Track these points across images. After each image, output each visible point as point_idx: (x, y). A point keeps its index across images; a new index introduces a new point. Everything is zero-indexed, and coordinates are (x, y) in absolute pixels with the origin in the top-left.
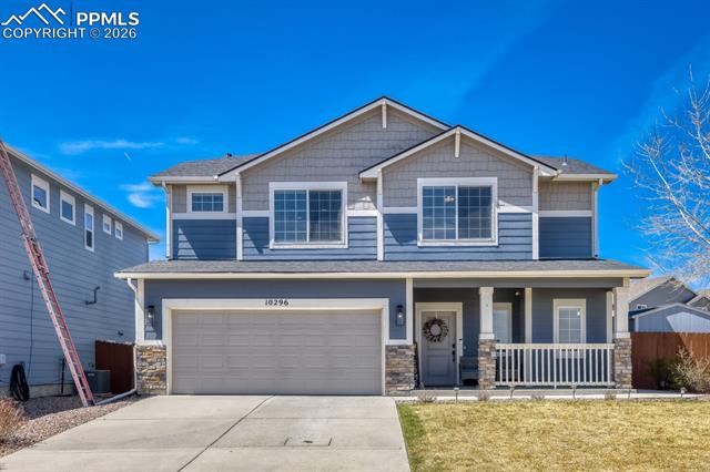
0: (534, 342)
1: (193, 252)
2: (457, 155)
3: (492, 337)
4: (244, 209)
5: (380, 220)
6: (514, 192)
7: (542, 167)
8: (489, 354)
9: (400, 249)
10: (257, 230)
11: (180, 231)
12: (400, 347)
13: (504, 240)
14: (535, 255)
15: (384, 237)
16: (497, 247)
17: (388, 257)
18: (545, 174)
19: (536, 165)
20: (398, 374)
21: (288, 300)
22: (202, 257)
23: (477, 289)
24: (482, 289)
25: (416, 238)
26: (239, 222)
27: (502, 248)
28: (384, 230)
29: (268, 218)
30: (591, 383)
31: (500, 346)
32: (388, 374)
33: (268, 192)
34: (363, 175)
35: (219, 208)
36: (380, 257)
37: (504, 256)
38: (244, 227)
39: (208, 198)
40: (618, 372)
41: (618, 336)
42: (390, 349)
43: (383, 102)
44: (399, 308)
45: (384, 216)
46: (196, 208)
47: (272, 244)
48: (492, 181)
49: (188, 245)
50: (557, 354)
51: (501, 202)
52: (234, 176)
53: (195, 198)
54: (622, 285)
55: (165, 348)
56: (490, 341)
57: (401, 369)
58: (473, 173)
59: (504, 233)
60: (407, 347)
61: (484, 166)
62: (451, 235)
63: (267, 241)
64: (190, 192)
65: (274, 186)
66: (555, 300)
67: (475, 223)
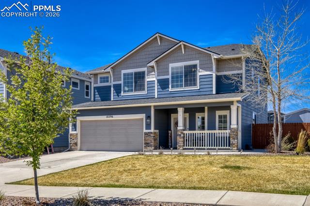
0: (208, 130)
1: (99, 98)
2: (183, 53)
3: (182, 128)
4: (114, 81)
5: (156, 82)
6: (205, 66)
7: (214, 54)
8: (180, 135)
9: (163, 93)
10: (118, 88)
11: (96, 91)
12: (149, 133)
13: (202, 87)
14: (214, 92)
15: (158, 89)
16: (199, 90)
17: (159, 96)
18: (216, 57)
19: (212, 54)
20: (148, 144)
21: (114, 116)
22: (102, 100)
23: (177, 109)
24: (178, 108)
25: (169, 88)
26: (112, 86)
27: (201, 90)
28: (158, 86)
29: (121, 84)
30: (222, 148)
31: (185, 132)
32: (145, 144)
33: (121, 74)
34: (149, 65)
35: (108, 81)
36: (156, 97)
37: (202, 93)
38: (114, 88)
39: (104, 78)
40: (231, 143)
41: (232, 127)
42: (146, 134)
43: (157, 35)
44: (149, 117)
45: (158, 80)
46: (101, 82)
47: (122, 94)
48: (197, 62)
49: (98, 96)
50: (217, 135)
51: (201, 70)
52: (109, 70)
53: (101, 78)
54: (233, 104)
55: (77, 134)
56: (181, 130)
57: (149, 142)
58: (190, 60)
59: (201, 83)
60: (151, 133)
61: (194, 56)
62: (181, 86)
63: (121, 93)
64: (99, 76)
65: (123, 72)
66: (216, 111)
67: (191, 80)
